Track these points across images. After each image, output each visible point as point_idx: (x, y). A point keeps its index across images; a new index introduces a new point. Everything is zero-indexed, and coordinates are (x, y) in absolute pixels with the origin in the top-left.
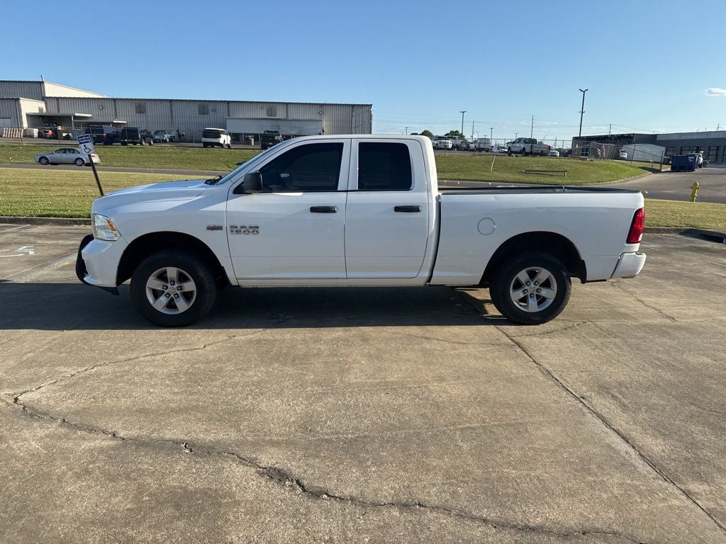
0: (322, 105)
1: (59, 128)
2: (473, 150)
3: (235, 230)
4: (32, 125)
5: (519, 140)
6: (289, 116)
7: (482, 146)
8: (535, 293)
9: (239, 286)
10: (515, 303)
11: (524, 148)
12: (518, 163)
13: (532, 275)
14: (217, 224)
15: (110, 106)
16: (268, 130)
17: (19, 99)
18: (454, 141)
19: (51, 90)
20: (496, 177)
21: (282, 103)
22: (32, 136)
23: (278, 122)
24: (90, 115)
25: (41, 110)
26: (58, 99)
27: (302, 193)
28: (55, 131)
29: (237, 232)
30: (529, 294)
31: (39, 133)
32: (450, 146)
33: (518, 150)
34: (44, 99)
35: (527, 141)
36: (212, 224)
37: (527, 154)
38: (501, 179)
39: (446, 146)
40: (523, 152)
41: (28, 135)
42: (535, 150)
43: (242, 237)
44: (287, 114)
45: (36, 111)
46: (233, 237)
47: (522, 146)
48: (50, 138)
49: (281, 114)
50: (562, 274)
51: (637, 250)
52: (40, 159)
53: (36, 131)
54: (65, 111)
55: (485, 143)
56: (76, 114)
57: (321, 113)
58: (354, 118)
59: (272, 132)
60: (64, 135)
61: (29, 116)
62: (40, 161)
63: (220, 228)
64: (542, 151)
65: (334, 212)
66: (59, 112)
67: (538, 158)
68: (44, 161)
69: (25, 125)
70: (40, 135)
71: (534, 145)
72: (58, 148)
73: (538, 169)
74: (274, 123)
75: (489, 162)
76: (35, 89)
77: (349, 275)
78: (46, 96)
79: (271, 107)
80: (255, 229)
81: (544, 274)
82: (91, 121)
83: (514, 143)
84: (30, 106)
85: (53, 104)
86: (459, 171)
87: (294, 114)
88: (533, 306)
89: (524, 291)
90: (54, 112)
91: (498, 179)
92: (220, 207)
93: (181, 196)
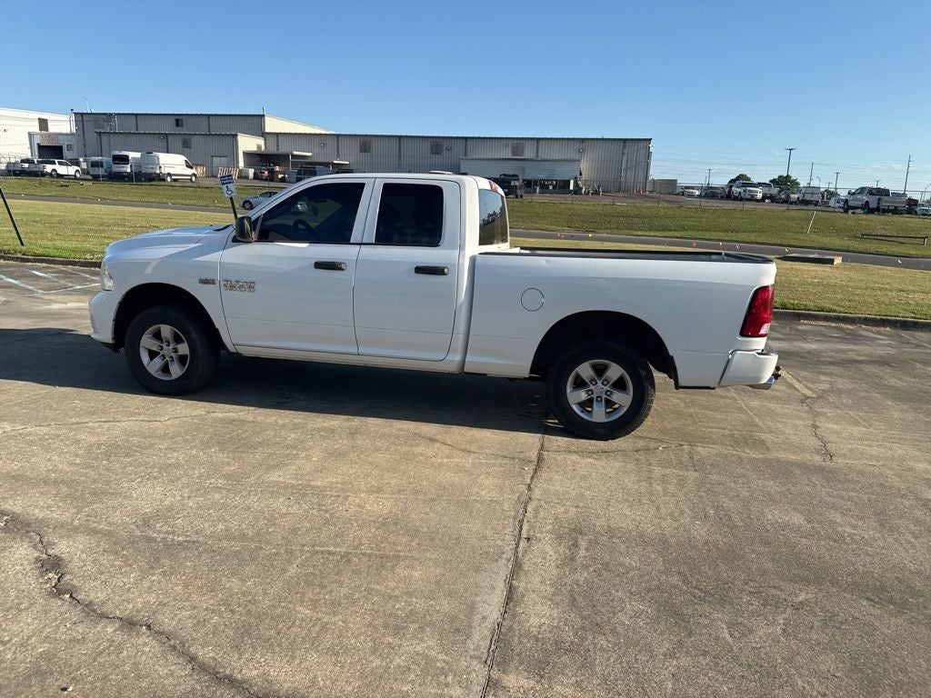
0: (583, 140)
1: (277, 168)
2: (795, 203)
3: (230, 285)
4: (248, 165)
5: (862, 190)
6: (540, 155)
7: (808, 197)
8: (604, 396)
9: (237, 353)
10: (574, 407)
11: (867, 202)
12: (853, 223)
13: (600, 371)
14: (209, 277)
15: (332, 143)
16: (506, 173)
17: (236, 135)
18: (767, 189)
19: (272, 125)
20: (813, 241)
21: (531, 139)
22: (247, 178)
23: (523, 163)
24: (310, 154)
25: (259, 147)
26: (277, 134)
27: (307, 245)
28: (272, 172)
29: (232, 287)
30: (594, 396)
31: (255, 174)
32: (760, 196)
33: (859, 204)
34: (264, 135)
35: (871, 192)
36: (204, 277)
37: (871, 211)
38: (820, 245)
39: (752, 196)
40: (867, 208)
41: (243, 176)
42: (884, 205)
43: (236, 293)
44: (537, 152)
45: (254, 148)
46: (227, 294)
47: (865, 198)
48: (266, 180)
49: (529, 153)
50: (640, 374)
51: (762, 347)
52: (244, 204)
53: (251, 172)
54: (283, 149)
55: (813, 194)
56: (295, 153)
57: (581, 152)
58: (625, 158)
59: (510, 176)
60: (280, 176)
61: (246, 154)
62: (243, 206)
63: (212, 282)
64: (896, 207)
65: (341, 269)
66: (278, 150)
67: (889, 218)
68: (247, 206)
69: (241, 164)
70: (256, 177)
71: (885, 198)
72: (264, 191)
73: (883, 232)
74: (518, 164)
75: (808, 220)
76: (254, 123)
77: (362, 350)
78: (266, 131)
79: (517, 144)
80: (251, 286)
81: (615, 371)
82: (310, 160)
83: (854, 194)
84: (248, 143)
85: (272, 141)
86: (761, 231)
87: (546, 152)
88: (599, 415)
89: (587, 392)
90: (273, 150)
91: (816, 245)
92: (214, 257)
93: (177, 243)
